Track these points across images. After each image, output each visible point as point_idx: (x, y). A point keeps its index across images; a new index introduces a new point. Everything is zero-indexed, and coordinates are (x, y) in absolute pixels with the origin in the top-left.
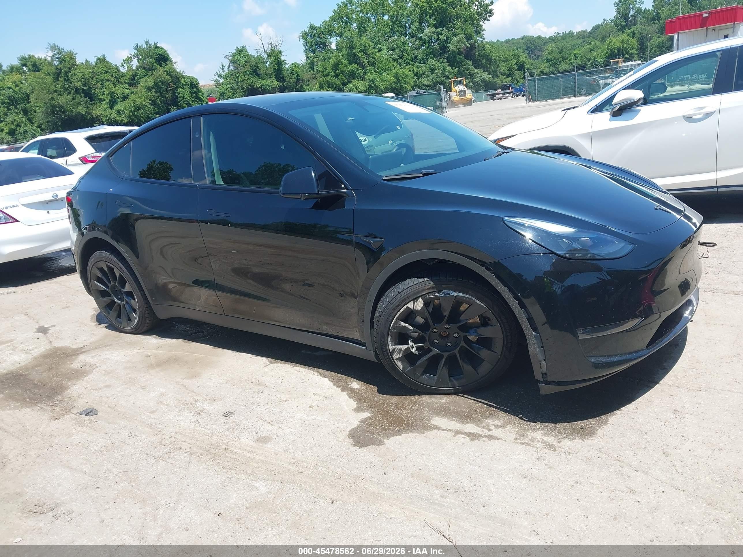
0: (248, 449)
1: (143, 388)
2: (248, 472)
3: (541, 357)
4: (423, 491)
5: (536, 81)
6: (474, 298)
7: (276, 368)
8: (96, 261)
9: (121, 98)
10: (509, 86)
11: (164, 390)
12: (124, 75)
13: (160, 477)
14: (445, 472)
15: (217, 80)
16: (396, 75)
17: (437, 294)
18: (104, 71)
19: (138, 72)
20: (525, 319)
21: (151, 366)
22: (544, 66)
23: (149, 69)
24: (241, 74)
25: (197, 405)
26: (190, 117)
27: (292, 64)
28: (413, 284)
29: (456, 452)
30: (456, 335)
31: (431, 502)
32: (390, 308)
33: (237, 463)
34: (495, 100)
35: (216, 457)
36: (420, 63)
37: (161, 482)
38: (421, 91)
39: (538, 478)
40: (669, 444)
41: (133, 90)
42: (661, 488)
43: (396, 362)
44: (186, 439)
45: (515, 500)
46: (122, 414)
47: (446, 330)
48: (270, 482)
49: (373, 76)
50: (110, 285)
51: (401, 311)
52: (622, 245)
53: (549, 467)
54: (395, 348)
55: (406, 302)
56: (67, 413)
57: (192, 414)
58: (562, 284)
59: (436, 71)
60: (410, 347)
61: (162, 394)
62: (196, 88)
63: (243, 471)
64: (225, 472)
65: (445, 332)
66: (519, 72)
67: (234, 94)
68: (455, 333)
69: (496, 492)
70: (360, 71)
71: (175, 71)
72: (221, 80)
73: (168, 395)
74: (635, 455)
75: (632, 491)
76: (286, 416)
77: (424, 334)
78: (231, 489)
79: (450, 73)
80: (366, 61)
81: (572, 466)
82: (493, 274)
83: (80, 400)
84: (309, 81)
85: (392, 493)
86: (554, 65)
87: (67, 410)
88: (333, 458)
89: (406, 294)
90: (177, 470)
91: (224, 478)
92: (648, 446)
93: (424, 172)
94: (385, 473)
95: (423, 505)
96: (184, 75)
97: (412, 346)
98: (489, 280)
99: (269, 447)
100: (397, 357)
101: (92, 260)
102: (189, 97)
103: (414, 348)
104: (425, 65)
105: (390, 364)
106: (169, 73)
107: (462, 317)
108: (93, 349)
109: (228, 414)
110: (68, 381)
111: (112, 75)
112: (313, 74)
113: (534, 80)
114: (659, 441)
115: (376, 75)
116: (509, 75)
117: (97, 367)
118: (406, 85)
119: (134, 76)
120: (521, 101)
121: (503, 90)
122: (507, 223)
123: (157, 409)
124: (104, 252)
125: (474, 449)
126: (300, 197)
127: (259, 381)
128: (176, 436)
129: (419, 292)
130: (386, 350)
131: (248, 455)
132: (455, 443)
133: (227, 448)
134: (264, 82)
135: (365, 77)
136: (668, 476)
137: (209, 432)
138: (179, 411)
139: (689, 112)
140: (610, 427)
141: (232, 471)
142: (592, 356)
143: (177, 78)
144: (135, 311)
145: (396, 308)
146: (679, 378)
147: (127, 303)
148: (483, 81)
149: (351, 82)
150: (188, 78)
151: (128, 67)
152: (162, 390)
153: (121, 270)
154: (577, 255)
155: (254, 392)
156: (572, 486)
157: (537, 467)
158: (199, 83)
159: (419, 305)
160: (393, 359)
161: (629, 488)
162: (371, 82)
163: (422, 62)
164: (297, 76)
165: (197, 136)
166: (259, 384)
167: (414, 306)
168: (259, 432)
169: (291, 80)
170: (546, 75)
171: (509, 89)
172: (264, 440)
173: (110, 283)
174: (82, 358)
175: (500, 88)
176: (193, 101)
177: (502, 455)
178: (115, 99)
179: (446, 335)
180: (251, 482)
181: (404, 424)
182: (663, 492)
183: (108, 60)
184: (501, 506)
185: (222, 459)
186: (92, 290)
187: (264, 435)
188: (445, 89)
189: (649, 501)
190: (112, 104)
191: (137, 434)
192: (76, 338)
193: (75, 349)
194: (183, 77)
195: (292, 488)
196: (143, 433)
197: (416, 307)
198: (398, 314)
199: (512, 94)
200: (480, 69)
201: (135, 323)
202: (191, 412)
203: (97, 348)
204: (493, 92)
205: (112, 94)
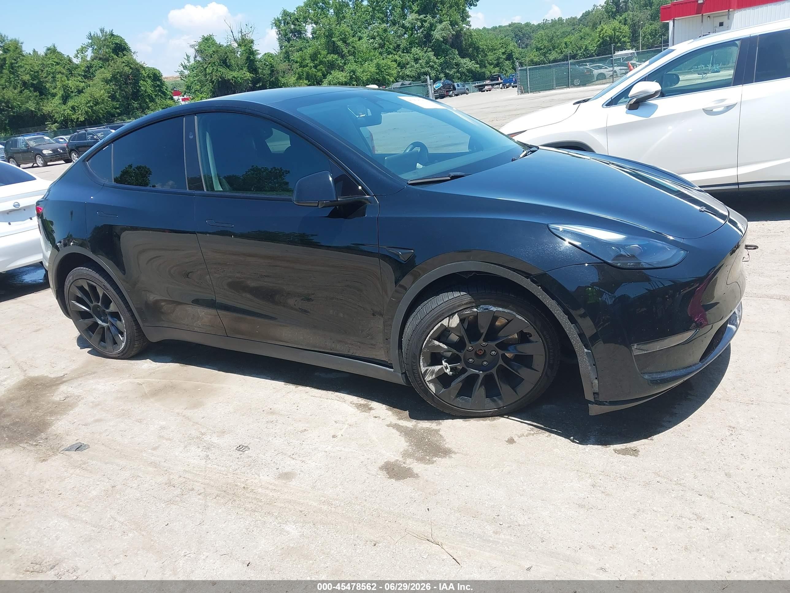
0: (270, 487)
1: (140, 421)
2: (275, 514)
3: (593, 376)
4: (473, 528)
5: (528, 71)
6: (514, 313)
7: (289, 394)
8: (75, 279)
9: (75, 92)
10: (499, 77)
11: (164, 423)
12: (77, 67)
13: (175, 524)
14: (494, 505)
15: (182, 71)
16: (378, 66)
17: (475, 310)
18: (55, 62)
19: (93, 63)
20: (576, 335)
21: (145, 396)
22: (534, 56)
23: (106, 60)
24: (210, 65)
25: (205, 439)
26: (183, 116)
27: (265, 54)
28: (448, 299)
29: (503, 481)
30: (493, 352)
31: (484, 540)
32: (423, 326)
33: (260, 504)
34: (484, 91)
35: (235, 498)
36: (403, 52)
37: (176, 530)
38: (407, 83)
39: (596, 507)
40: (730, 464)
41: (89, 83)
42: (729, 513)
43: (428, 384)
44: (198, 478)
45: (576, 533)
46: (119, 453)
47: (482, 348)
48: (301, 524)
49: (354, 67)
50: (91, 305)
51: (435, 329)
52: (674, 251)
53: (606, 495)
54: (427, 370)
55: (440, 319)
56: (55, 454)
57: (200, 450)
58: (613, 295)
59: (420, 61)
60: (444, 368)
61: (163, 428)
62: (160, 80)
63: (269, 513)
64: (247, 515)
65: (481, 350)
66: (507, 62)
67: (202, 87)
68: (492, 351)
69: (553, 525)
70: (340, 62)
71: (135, 61)
72: (186, 72)
73: (170, 428)
74: (695, 477)
75: (699, 518)
76: (308, 448)
77: (459, 354)
78: (258, 535)
79: (435, 62)
80: (345, 51)
81: (631, 493)
82: (540, 287)
83: (68, 437)
84: (284, 72)
85: (440, 531)
86: (544, 54)
87: (55, 450)
88: (368, 494)
89: (440, 311)
90: (193, 514)
91: (247, 522)
92: (708, 466)
93: (452, 174)
94: (428, 509)
95: (476, 543)
96: (146, 66)
97: (446, 367)
98: (535, 294)
99: (294, 484)
100: (430, 379)
101: (70, 278)
102: (152, 91)
103: (448, 368)
104: (409, 54)
105: (422, 386)
106: (128, 64)
107: (501, 334)
108: (76, 378)
109: (241, 448)
110: (50, 416)
111: (64, 67)
112: (288, 65)
113: (526, 70)
114: (718, 461)
115: (357, 65)
116: (497, 65)
117: (82, 399)
118: (388, 77)
119: (89, 67)
120: (512, 93)
121: (492, 80)
122: (553, 230)
123: (160, 445)
124: (85, 268)
125: (522, 478)
126: (317, 205)
127: (271, 409)
128: (185, 476)
129: (454, 308)
130: (418, 372)
131: (271, 494)
132: (500, 472)
133: (246, 487)
134: (235, 74)
135: (345, 67)
136: (734, 499)
137: (223, 469)
138: (186, 447)
139: (709, 105)
140: (664, 448)
141: (256, 514)
142: (646, 373)
143: (138, 70)
144: (122, 334)
145: (430, 325)
146: (728, 391)
147: (113, 325)
148: (470, 71)
149: (331, 74)
150: (150, 69)
151: (82, 58)
152: (162, 423)
153: (105, 288)
154: (629, 264)
155: (267, 422)
156: (635, 515)
157: (593, 496)
158: (162, 76)
159: (455, 321)
160: (425, 381)
161: (695, 515)
162: (352, 73)
163: (405, 51)
164: (272, 67)
165: (191, 137)
166: (271, 413)
167: (449, 323)
168: (280, 467)
169: (264, 71)
170: (536, 65)
171: (498, 80)
172: (287, 476)
173: (92, 302)
174: (63, 388)
175: (488, 79)
176: (156, 95)
177: (553, 483)
178: (68, 94)
179: (482, 353)
180: (279, 525)
181: (442, 452)
182: (732, 517)
183: (59, 49)
184: (561, 540)
185: (242, 500)
186: (70, 311)
187: (286, 470)
188: (432, 81)
189: (718, 528)
190: (65, 99)
191: (140, 474)
192: (54, 365)
193: (54, 378)
194: (144, 68)
195: (327, 530)
196: (147, 473)
197: (451, 324)
198: (431, 333)
199: (501, 85)
200: (467, 59)
201: (123, 347)
202: (199, 447)
203: (80, 376)
204: (481, 84)
205: (65, 88)
